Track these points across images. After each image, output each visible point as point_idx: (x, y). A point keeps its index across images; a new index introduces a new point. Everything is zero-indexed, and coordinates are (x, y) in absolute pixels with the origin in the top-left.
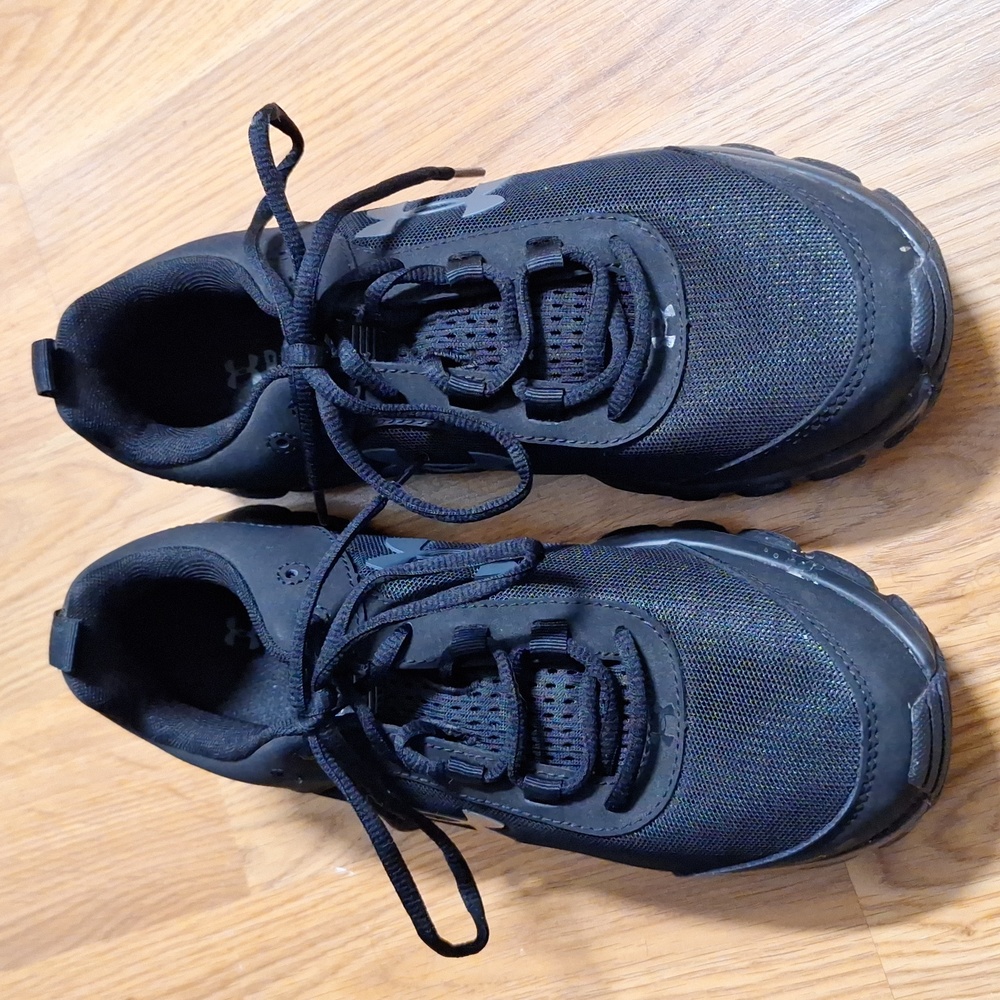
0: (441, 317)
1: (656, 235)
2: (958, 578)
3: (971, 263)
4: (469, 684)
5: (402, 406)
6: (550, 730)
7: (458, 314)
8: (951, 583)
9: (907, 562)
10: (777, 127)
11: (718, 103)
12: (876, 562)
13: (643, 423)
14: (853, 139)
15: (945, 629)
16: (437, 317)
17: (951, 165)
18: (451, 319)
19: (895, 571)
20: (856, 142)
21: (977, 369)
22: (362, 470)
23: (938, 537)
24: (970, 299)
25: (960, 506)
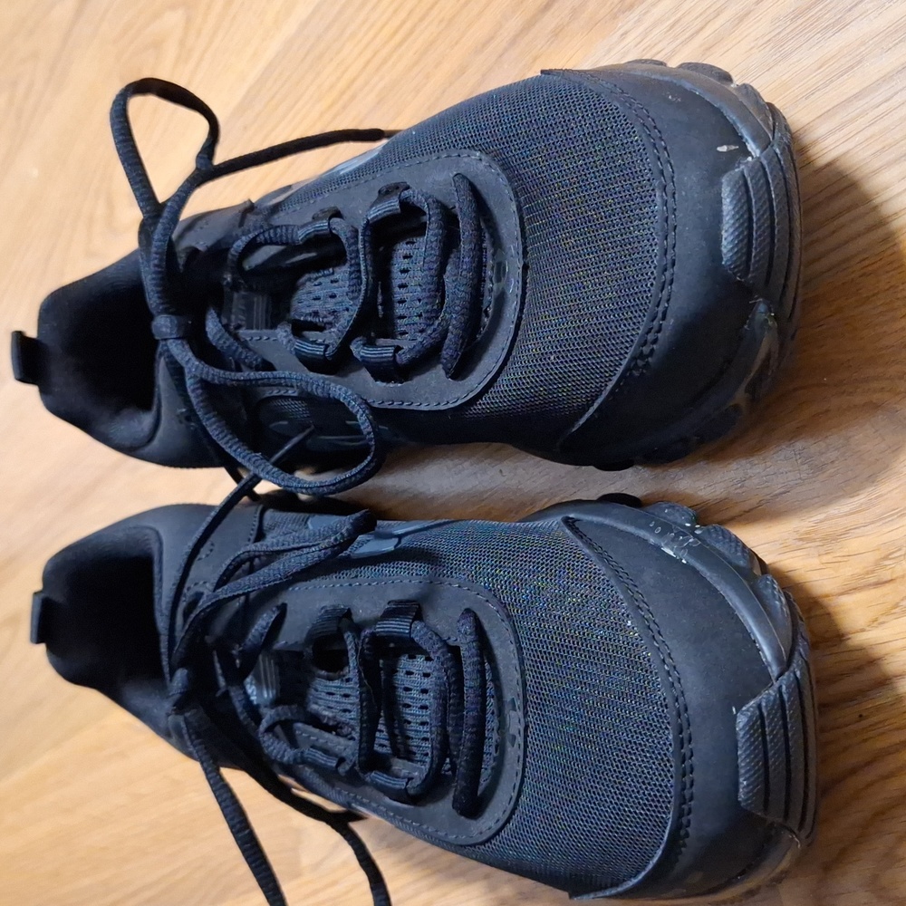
0: (309, 280)
1: (496, 169)
2: (886, 558)
3: (889, 164)
4: (342, 670)
5: (269, 374)
6: (409, 722)
7: (324, 276)
8: (878, 564)
9: (833, 538)
10: (692, 37)
11: (639, 20)
12: (801, 539)
13: (478, 381)
14: (763, 36)
15: (875, 622)
16: (306, 281)
17: (863, 48)
18: (318, 281)
19: (822, 550)
20: (766, 39)
21: (899, 296)
22: (227, 443)
23: (863, 507)
24: (888, 210)
25: (886, 467)
